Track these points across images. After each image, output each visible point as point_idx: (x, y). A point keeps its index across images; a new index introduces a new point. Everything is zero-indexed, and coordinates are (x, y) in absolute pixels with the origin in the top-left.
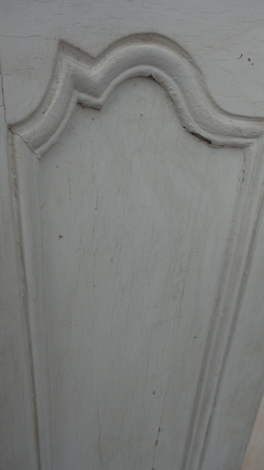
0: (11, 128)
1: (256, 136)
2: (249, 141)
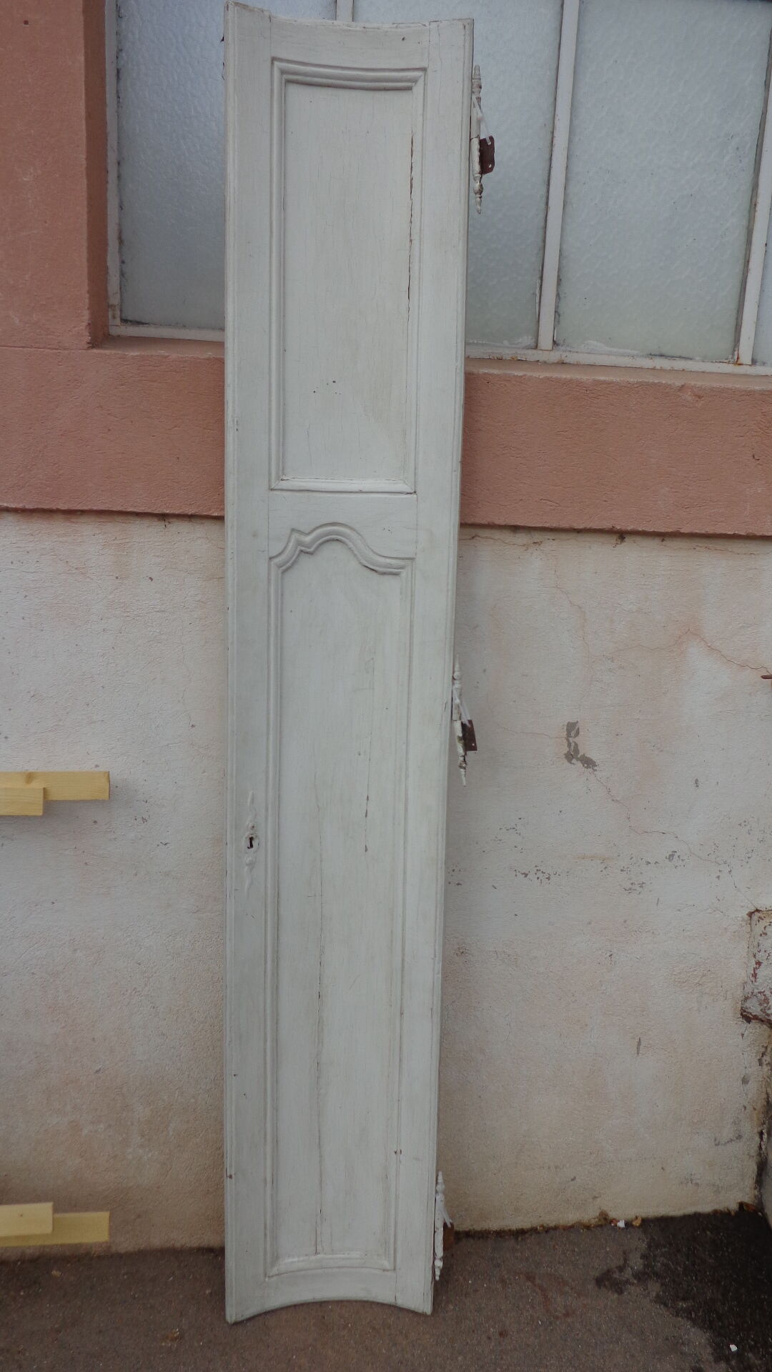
0: (271, 559)
1: (402, 568)
2: (399, 570)
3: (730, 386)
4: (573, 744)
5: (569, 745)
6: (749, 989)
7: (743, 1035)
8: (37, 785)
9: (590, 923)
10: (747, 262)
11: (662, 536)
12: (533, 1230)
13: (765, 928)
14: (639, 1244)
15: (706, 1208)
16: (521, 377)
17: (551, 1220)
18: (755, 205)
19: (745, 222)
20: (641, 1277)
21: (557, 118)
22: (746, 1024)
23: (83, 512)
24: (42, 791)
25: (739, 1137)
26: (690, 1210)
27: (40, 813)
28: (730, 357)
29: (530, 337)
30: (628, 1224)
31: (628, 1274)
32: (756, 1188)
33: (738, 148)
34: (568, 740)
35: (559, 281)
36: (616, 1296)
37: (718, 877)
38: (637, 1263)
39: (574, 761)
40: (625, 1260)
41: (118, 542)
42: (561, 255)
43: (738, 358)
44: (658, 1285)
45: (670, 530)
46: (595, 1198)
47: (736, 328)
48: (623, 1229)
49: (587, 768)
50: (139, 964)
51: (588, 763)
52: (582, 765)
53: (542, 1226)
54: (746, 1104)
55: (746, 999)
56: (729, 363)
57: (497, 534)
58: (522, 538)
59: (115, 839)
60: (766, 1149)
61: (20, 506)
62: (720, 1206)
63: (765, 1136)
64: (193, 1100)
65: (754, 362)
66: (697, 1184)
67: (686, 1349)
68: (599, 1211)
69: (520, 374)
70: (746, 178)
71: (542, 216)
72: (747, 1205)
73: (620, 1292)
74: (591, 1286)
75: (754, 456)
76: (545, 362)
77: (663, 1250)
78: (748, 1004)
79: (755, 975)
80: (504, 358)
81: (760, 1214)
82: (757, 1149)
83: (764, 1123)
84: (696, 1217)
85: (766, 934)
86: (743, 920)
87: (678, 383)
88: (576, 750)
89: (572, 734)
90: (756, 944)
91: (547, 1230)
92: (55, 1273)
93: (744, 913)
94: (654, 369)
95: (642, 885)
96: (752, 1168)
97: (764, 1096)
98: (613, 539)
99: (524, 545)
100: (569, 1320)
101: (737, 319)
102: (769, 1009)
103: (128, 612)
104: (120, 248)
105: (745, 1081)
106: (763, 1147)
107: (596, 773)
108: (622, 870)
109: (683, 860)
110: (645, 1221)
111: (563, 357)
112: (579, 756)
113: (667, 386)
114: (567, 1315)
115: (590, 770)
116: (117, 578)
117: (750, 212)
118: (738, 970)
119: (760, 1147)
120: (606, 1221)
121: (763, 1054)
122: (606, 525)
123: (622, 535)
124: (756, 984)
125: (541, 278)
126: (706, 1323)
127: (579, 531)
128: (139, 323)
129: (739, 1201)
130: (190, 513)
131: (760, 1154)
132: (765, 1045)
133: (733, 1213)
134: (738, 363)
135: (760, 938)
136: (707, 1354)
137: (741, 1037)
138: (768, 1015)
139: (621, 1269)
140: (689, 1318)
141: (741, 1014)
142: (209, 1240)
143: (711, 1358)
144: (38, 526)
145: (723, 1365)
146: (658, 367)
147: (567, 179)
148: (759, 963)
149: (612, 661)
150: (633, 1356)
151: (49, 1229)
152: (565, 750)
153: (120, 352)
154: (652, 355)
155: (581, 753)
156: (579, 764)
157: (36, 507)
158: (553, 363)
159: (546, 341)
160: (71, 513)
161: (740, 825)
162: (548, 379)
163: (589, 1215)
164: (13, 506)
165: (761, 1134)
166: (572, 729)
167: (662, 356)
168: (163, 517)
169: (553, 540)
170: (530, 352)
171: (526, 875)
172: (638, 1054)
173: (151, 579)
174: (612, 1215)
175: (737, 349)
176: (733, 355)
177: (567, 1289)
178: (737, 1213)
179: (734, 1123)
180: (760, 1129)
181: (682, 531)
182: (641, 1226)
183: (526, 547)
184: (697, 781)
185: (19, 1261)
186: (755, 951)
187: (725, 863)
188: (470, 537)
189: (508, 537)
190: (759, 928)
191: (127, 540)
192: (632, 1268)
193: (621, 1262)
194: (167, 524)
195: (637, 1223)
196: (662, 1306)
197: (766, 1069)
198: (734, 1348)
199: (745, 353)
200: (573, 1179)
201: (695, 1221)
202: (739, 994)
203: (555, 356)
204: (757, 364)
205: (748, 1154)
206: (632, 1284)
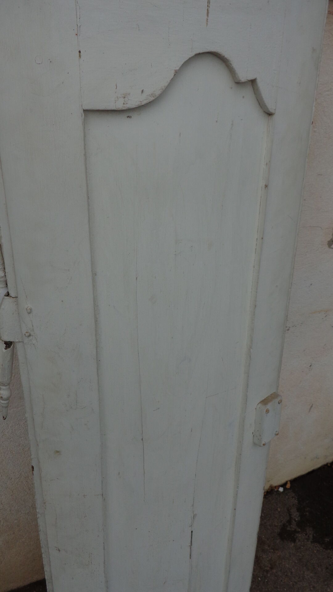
14: (293, 501)
20: (301, 525)
30: (284, 488)
31: (294, 525)
36: (293, 544)
38: (296, 515)
44: (312, 529)
48: (282, 492)
62: (325, 463)
66: (318, 458)
68: (269, 485)
73: (294, 540)
74: (278, 541)
77: (306, 501)
120: (272, 489)
139: (289, 522)
174: (275, 485)
182: (291, 487)
193: (289, 517)
195: (289, 485)
196: (318, 544)
206: (298, 532)
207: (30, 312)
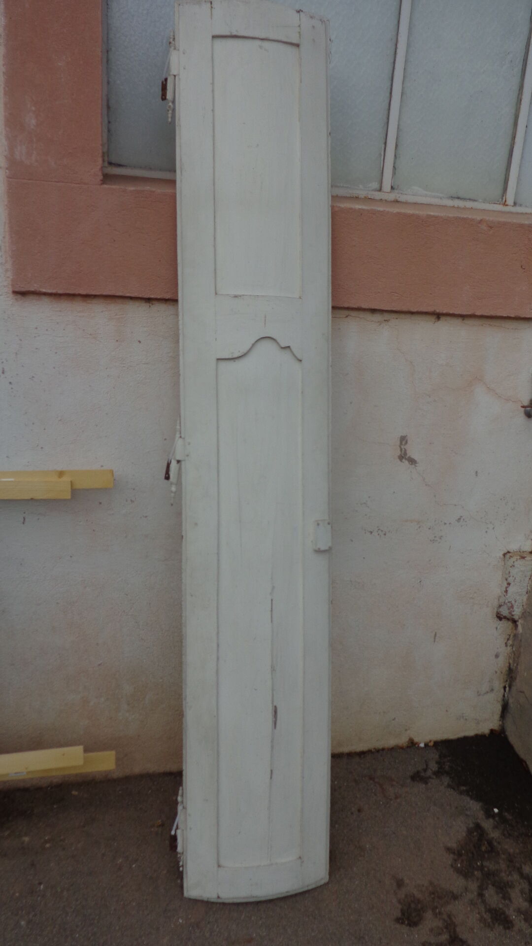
3: (510, 220)
4: (403, 449)
5: (401, 450)
6: (502, 600)
7: (497, 628)
8: (66, 479)
9: (408, 562)
10: (514, 138)
11: (463, 317)
12: (370, 751)
13: (514, 562)
14: (434, 756)
15: (471, 733)
16: (382, 211)
17: (379, 745)
18: (521, 100)
19: (513, 111)
20: (437, 774)
21: (399, 35)
22: (499, 622)
23: (95, 296)
24: (70, 483)
25: (492, 690)
26: (461, 734)
27: (69, 497)
28: (501, 200)
29: (377, 183)
30: (426, 745)
31: (429, 773)
32: (500, 720)
33: (511, 61)
34: (400, 447)
35: (397, 146)
36: (424, 786)
37: (486, 532)
38: (434, 766)
39: (404, 460)
40: (427, 765)
41: (118, 317)
42: (398, 128)
43: (505, 201)
44: (448, 778)
45: (470, 313)
46: (406, 730)
47: (505, 182)
48: (423, 748)
49: (411, 464)
50: (127, 595)
51: (412, 461)
52: (408, 463)
53: (375, 749)
54: (497, 670)
55: (500, 606)
56: (499, 204)
57: (362, 315)
58: (378, 317)
59: (113, 514)
60: (507, 696)
61: (54, 291)
62: (479, 732)
63: (507, 689)
64: (161, 680)
65: (515, 204)
66: (466, 719)
67: (468, 813)
68: (408, 738)
69: (381, 209)
70: (516, 81)
71: (387, 101)
72: (495, 730)
73: (426, 783)
74: (409, 781)
75: (522, 267)
76: (386, 200)
77: (449, 758)
78: (501, 610)
79: (506, 591)
80: (360, 197)
81: (503, 735)
82: (501, 696)
83: (507, 681)
84: (465, 739)
85: (514, 566)
86: (500, 558)
87: (479, 218)
88: (405, 453)
89: (403, 443)
90: (507, 572)
91: (378, 751)
92: (74, 793)
93: (501, 554)
94: (454, 207)
95: (441, 537)
96: (498, 708)
97: (508, 665)
98: (433, 318)
99: (378, 322)
100: (398, 800)
101: (506, 175)
102: (513, 612)
103: (124, 364)
104: (108, 112)
105: (497, 656)
106: (506, 696)
107: (416, 468)
108: (429, 529)
109: (466, 522)
110: (437, 744)
111: (397, 198)
112: (407, 457)
113: (472, 220)
114: (396, 798)
115: (413, 466)
116: (117, 341)
117: (517, 104)
118: (495, 589)
119: (504, 696)
120: (412, 744)
121: (508, 639)
122: (430, 309)
123: (438, 316)
124: (507, 597)
125: (385, 143)
126: (478, 798)
127: (412, 313)
128: (119, 165)
129: (491, 728)
130: (167, 298)
131: (503, 700)
132: (509, 634)
133: (487, 735)
134: (505, 204)
135: (510, 568)
136: (481, 814)
137: (495, 629)
138: (513, 615)
139: (425, 770)
140: (468, 795)
141: (497, 616)
142: (172, 767)
143: (484, 817)
144: (65, 305)
145: (491, 820)
146: (456, 206)
147: (404, 77)
148: (509, 584)
149: (430, 397)
150: (438, 818)
151: (81, 762)
152: (398, 453)
153: (122, 187)
154: (452, 198)
155: (408, 455)
156: (407, 462)
157: (64, 292)
158: (391, 202)
159: (387, 186)
160: (87, 297)
161: (501, 499)
162: (398, 213)
163: (403, 741)
164: (49, 291)
165: (505, 688)
166: (403, 440)
167: (458, 198)
168: (149, 300)
169: (397, 318)
170: (377, 193)
171: (371, 533)
172: (435, 641)
173: (140, 342)
174: (416, 740)
175: (505, 195)
176: (502, 199)
177: (394, 783)
178: (489, 735)
179: (489, 681)
180: (504, 685)
181: (476, 314)
182: (434, 745)
183: (380, 323)
184: (477, 472)
185: (49, 787)
186: (507, 576)
187: (491, 523)
188: (345, 316)
189: (369, 316)
190: (510, 563)
191: (124, 316)
192: (431, 770)
193: (425, 767)
194: (151, 305)
195: (431, 744)
196: (452, 790)
197: (509, 648)
198: (496, 810)
199: (510, 197)
200: (394, 719)
201: (464, 742)
202: (496, 603)
203: (392, 197)
204: (517, 205)
205: (497, 700)
206: (433, 778)
207: (189, 444)
